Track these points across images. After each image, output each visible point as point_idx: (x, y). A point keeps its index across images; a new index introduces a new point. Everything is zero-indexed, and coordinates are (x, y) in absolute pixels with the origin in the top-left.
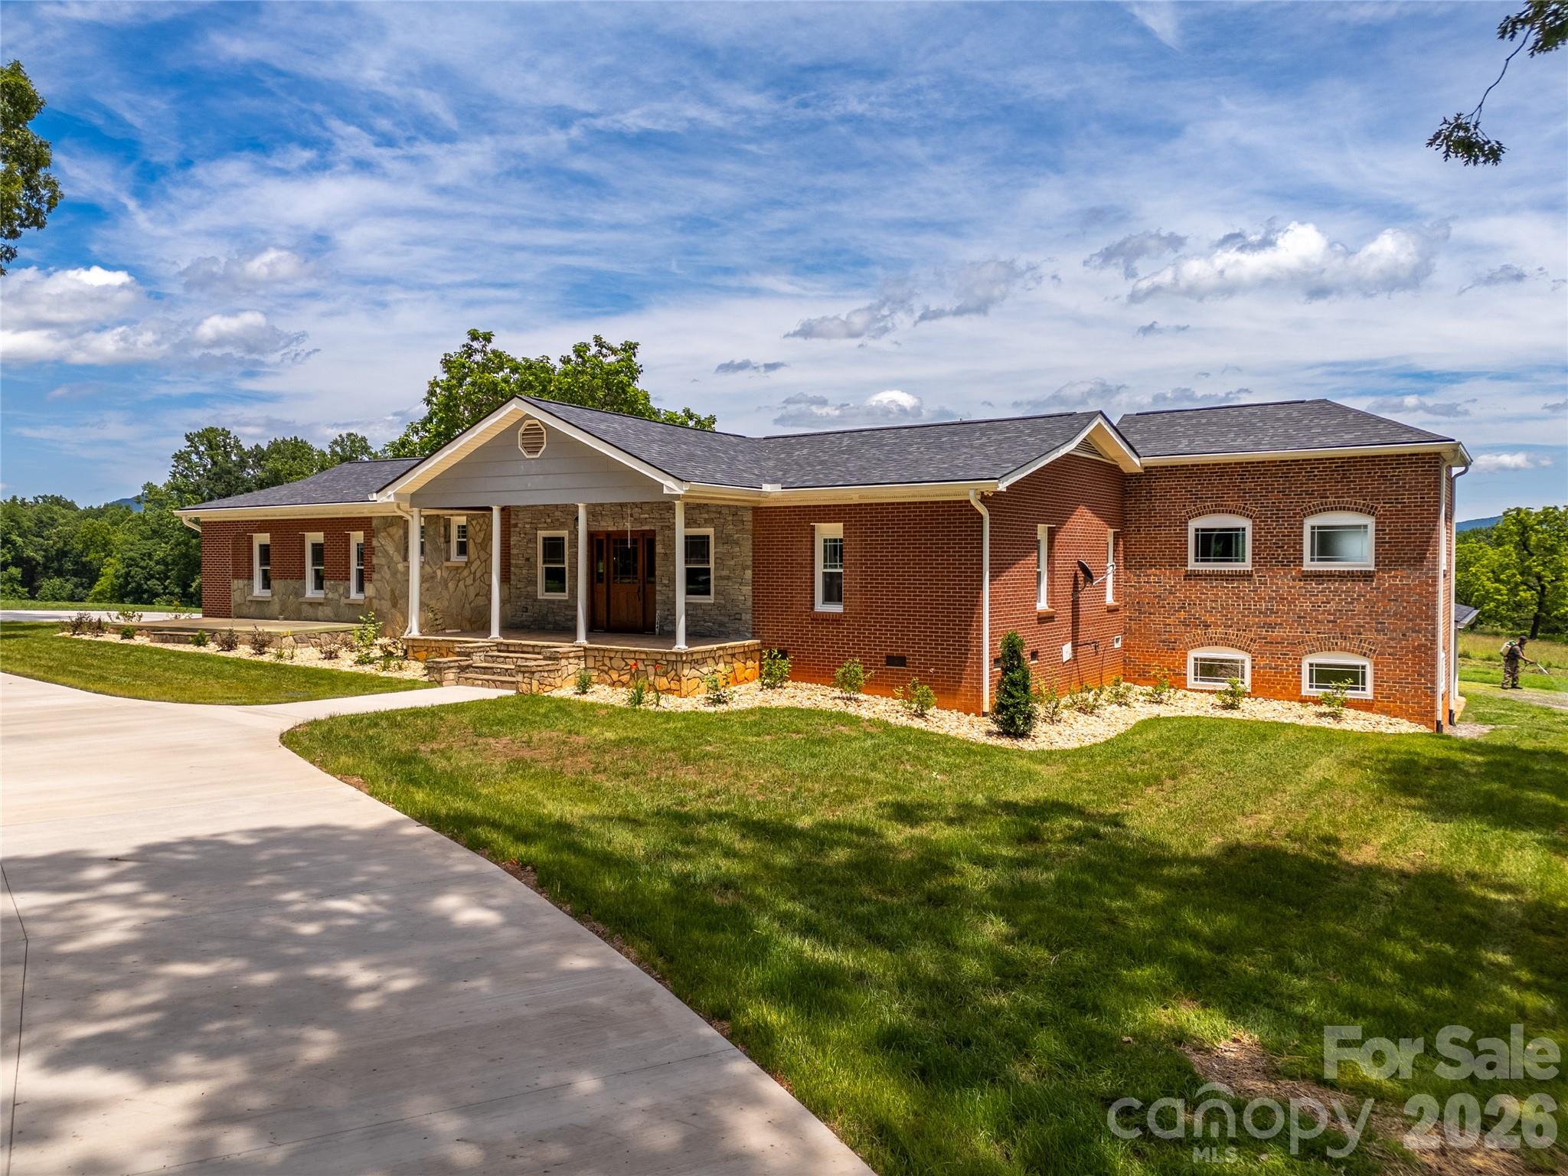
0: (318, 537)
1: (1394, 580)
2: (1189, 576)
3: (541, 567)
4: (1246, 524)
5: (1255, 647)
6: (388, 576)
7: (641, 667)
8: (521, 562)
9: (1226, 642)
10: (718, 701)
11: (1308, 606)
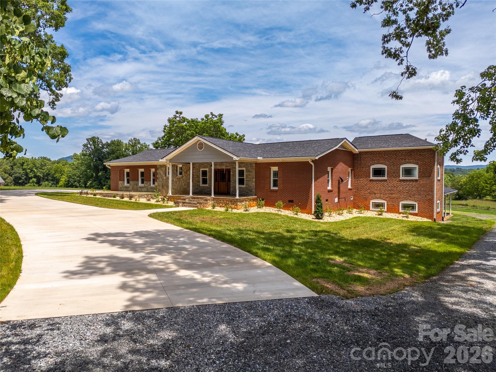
0: (142, 170)
1: (423, 181)
2: (371, 181)
3: (201, 178)
4: (386, 167)
5: (388, 199)
6: (161, 180)
7: (228, 202)
8: (196, 177)
9: (380, 198)
10: (246, 211)
11: (401, 188)
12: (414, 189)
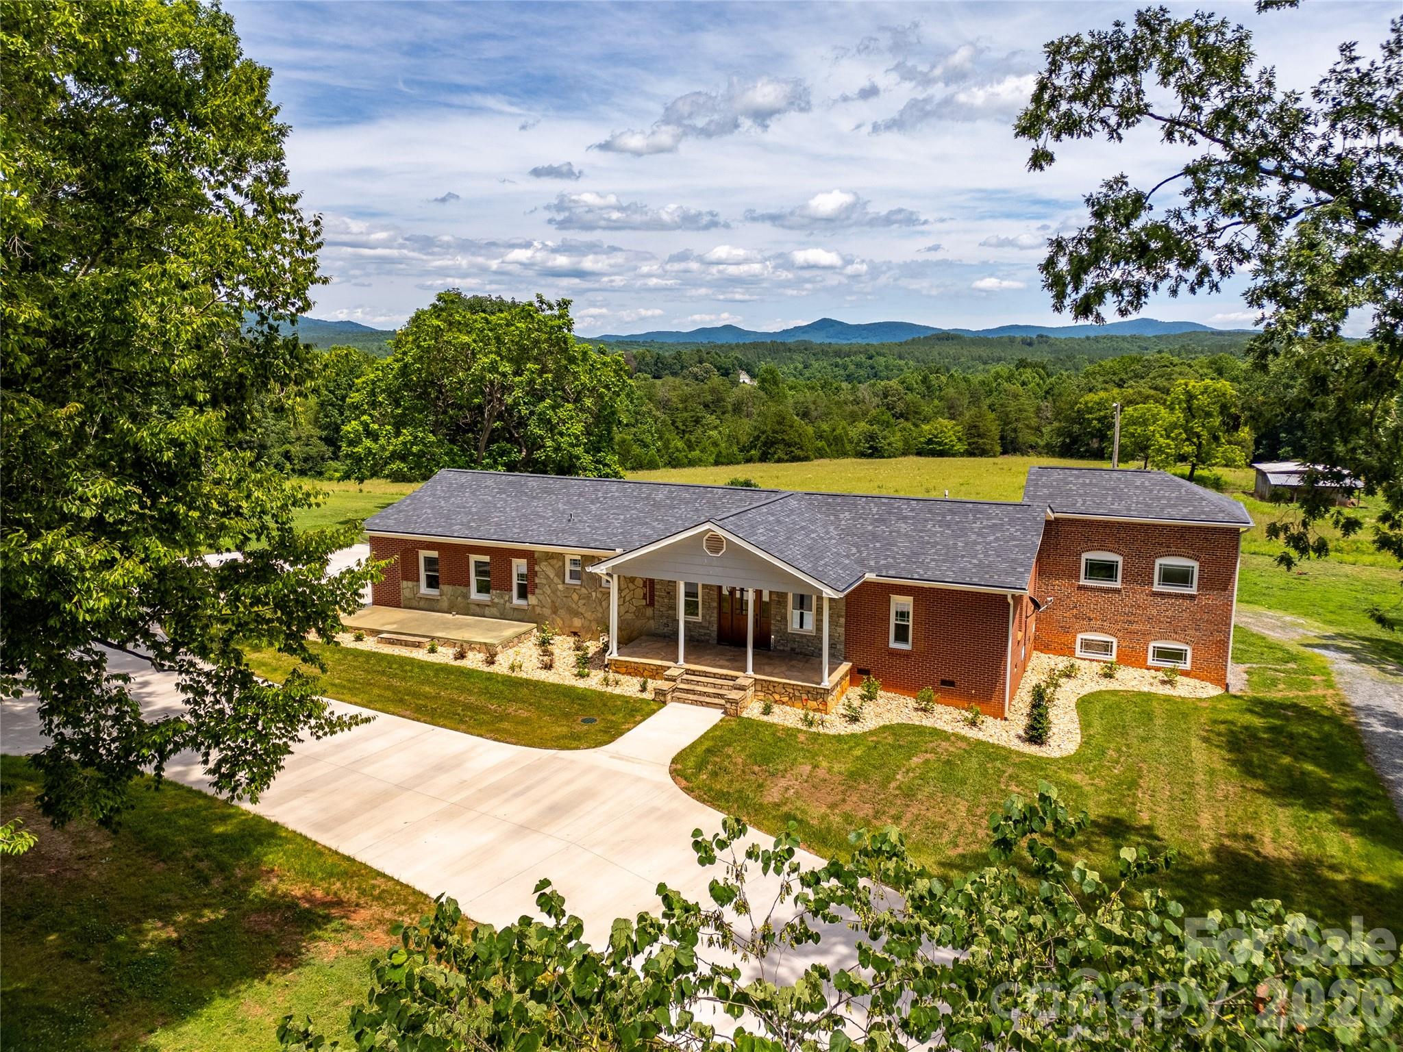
0: (482, 558)
1: (1211, 599)
2: (1080, 588)
4: (1120, 559)
5: (1120, 634)
6: (549, 592)
7: (797, 694)
8: (664, 594)
9: (1101, 630)
10: (854, 719)
11: (1154, 612)
12: (1185, 615)
